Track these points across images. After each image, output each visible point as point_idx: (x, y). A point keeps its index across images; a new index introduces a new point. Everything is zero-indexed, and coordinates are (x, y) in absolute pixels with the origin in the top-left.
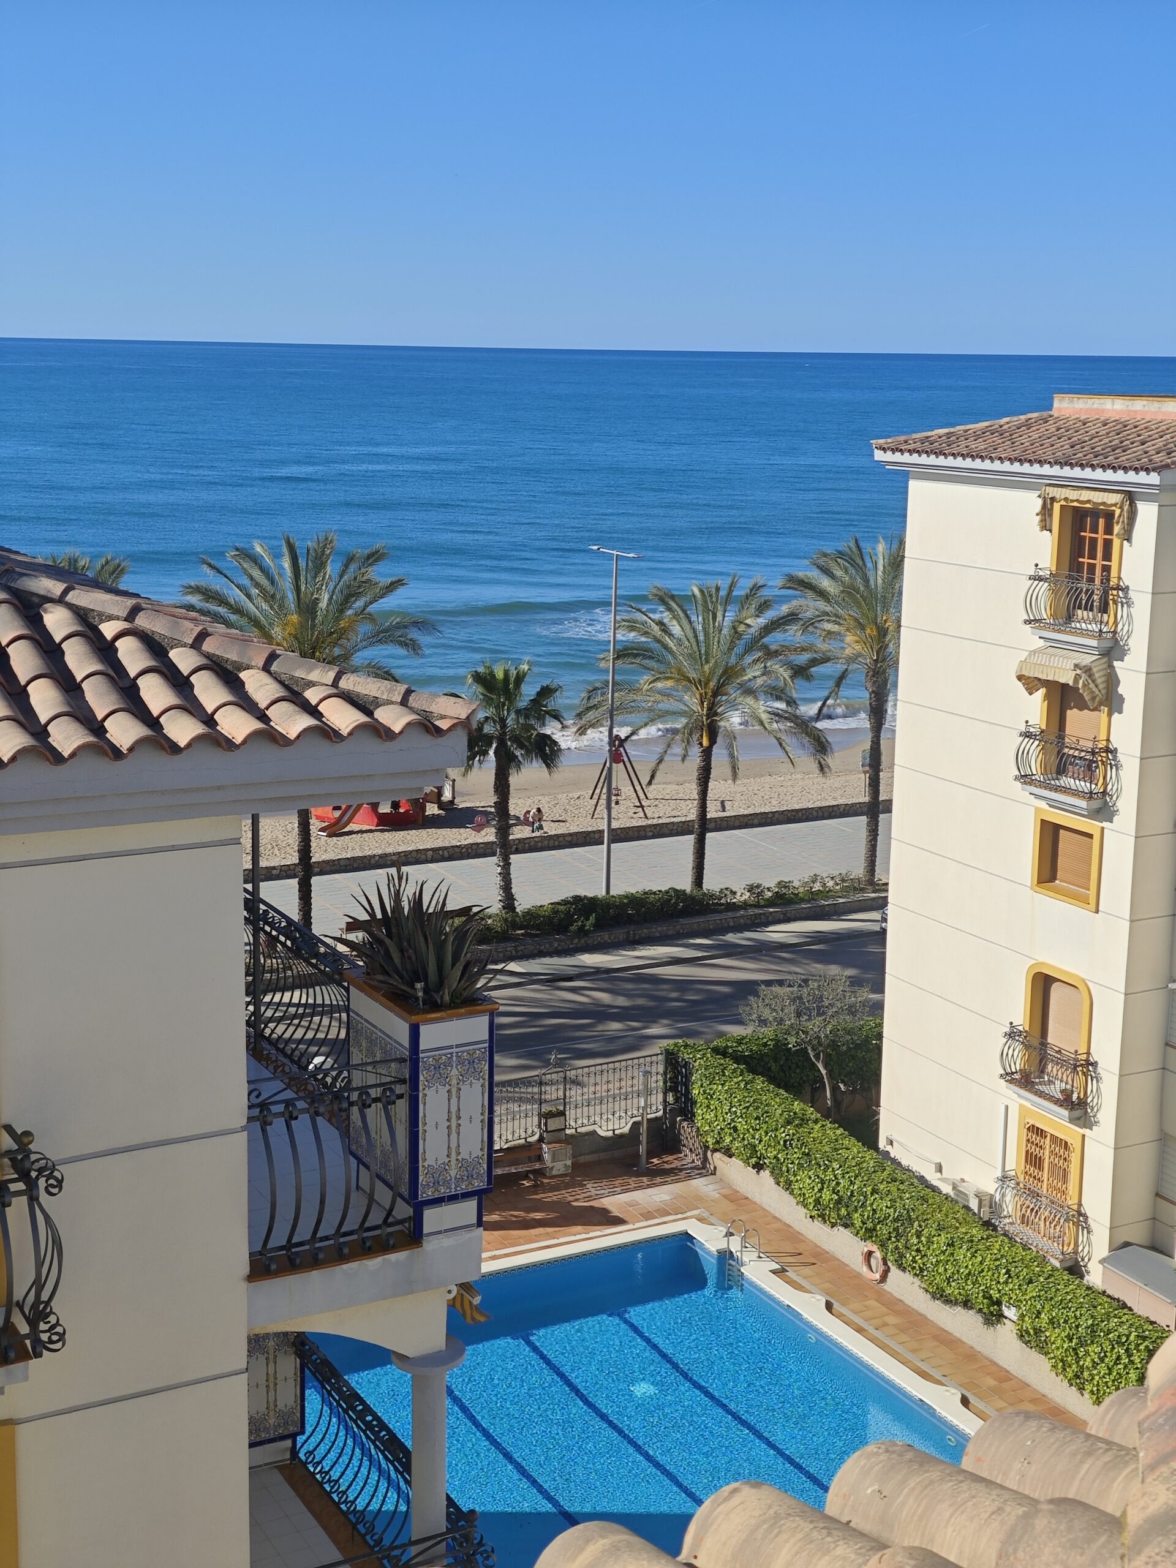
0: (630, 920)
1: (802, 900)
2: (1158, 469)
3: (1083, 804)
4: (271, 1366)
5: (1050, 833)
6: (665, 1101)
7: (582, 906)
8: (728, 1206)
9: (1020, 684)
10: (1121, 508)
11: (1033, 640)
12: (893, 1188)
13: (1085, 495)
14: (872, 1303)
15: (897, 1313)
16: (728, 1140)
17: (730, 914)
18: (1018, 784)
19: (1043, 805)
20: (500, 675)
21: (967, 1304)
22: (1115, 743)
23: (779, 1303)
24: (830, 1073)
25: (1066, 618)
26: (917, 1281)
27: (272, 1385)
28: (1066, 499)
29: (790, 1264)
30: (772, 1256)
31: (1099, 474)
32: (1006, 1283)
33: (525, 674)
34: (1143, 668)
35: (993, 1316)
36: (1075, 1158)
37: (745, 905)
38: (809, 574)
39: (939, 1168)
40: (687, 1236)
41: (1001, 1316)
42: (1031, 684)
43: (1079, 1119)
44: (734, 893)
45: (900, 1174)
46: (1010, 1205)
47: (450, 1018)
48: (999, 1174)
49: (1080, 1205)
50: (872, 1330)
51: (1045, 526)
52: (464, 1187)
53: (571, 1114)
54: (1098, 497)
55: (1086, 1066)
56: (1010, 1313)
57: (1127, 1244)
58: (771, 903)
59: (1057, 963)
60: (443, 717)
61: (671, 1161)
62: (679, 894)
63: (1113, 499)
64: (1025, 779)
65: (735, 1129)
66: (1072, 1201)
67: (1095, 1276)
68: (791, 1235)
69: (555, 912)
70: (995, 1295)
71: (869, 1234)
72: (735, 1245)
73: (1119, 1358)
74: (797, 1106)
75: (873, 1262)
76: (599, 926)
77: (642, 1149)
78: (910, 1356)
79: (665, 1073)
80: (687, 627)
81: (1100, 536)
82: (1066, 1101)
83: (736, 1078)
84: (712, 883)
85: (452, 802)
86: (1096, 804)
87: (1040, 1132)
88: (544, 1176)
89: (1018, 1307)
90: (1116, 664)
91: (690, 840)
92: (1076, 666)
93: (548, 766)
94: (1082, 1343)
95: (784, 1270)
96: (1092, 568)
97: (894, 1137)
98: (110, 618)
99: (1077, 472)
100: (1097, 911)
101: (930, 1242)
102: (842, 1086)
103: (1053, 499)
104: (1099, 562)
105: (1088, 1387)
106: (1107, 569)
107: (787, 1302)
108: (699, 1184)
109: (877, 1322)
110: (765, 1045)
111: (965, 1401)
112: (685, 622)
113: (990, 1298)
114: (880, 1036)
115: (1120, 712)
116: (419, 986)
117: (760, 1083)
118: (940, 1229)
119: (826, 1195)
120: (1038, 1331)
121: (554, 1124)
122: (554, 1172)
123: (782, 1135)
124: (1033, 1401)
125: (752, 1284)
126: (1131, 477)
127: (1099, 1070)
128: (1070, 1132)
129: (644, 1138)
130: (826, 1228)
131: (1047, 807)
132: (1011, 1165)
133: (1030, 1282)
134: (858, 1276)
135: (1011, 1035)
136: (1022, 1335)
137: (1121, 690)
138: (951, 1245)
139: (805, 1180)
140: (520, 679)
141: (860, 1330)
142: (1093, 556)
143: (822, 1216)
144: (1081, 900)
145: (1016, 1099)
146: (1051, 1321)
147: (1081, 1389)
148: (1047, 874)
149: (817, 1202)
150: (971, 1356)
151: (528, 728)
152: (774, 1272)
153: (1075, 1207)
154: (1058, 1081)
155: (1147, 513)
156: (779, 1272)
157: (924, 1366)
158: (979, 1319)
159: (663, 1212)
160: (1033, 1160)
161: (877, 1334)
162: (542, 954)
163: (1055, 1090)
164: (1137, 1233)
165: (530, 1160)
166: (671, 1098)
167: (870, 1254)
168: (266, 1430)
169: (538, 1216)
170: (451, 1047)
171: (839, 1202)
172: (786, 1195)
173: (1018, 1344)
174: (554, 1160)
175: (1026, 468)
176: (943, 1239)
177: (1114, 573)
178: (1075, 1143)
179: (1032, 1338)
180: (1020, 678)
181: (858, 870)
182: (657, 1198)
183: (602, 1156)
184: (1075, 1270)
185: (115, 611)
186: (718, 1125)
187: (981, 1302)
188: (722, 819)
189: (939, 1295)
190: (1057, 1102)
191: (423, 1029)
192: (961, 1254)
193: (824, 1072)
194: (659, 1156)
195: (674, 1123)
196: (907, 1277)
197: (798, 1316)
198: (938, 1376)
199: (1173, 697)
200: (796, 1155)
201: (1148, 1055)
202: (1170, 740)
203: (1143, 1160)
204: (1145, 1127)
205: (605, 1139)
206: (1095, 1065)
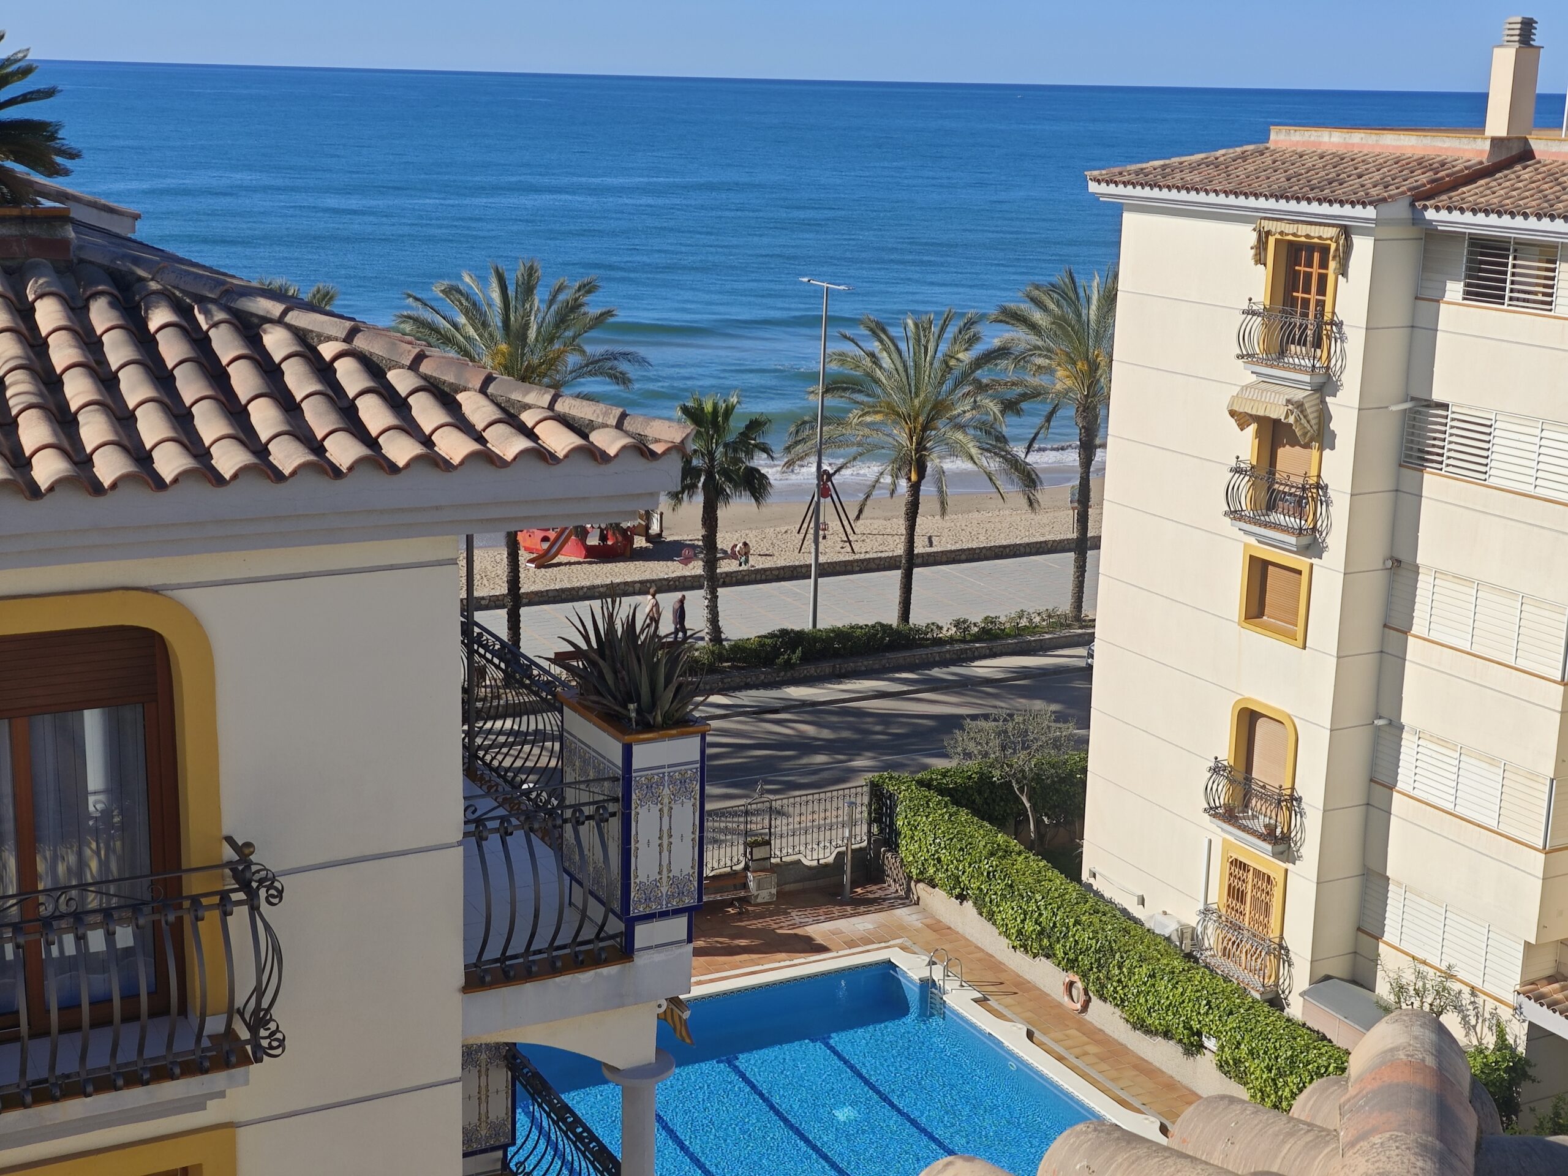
0: (837, 654)
1: (1009, 636)
2: (1375, 203)
3: (1292, 540)
4: (483, 1079)
5: (1259, 569)
6: (869, 831)
7: (788, 639)
8: (930, 935)
9: (1232, 421)
10: (1337, 242)
11: (1245, 375)
12: (1095, 919)
13: (1303, 230)
14: (1072, 1032)
15: (1097, 1042)
16: (931, 871)
17: (936, 649)
18: (1227, 520)
19: (1252, 541)
20: (708, 407)
21: (1167, 1034)
22: (1326, 479)
23: (980, 1031)
24: (1034, 806)
25: (1278, 353)
26: (1118, 1012)
27: (483, 1098)
28: (1281, 233)
29: (992, 993)
30: (973, 984)
31: (1315, 208)
32: (1207, 1013)
33: (733, 407)
34: (1355, 403)
35: (1193, 1047)
36: (1277, 892)
37: (951, 640)
38: (1022, 306)
39: (1142, 901)
40: (889, 965)
41: (1201, 1046)
42: (1242, 419)
43: (1282, 853)
44: (940, 628)
45: (1102, 906)
46: (1212, 938)
47: (662, 739)
48: (1201, 907)
49: (1282, 938)
50: (1072, 1059)
51: (1260, 260)
52: (675, 904)
53: (776, 843)
54: (1314, 231)
55: (1291, 802)
56: (1211, 1043)
57: (1328, 978)
58: (977, 638)
59: (1263, 698)
60: (657, 441)
61: (875, 892)
62: (886, 628)
63: (1329, 233)
64: (1235, 515)
65: (939, 860)
66: (1274, 935)
67: (1296, 1009)
68: (995, 965)
69: (762, 645)
70: (1196, 1026)
71: (1071, 964)
72: (937, 974)
74: (1001, 838)
75: (1074, 992)
76: (805, 659)
77: (846, 879)
78: (1109, 1084)
79: (870, 805)
80: (898, 359)
81: (1315, 271)
82: (1270, 835)
83: (939, 810)
84: (919, 618)
85: (660, 535)
86: (1305, 540)
87: (1244, 867)
88: (749, 903)
89: (1218, 1038)
90: (1328, 399)
91: (897, 575)
92: (1288, 401)
93: (757, 500)
94: (1280, 1074)
95: (985, 999)
96: (1306, 303)
97: (1097, 870)
98: (329, 339)
99: (1293, 205)
100: (1304, 648)
101: (1131, 972)
102: (1045, 819)
103: (1268, 233)
104: (1313, 297)
106: (1321, 304)
107: (988, 1030)
108: (903, 914)
109: (1078, 1051)
110: (970, 777)
111: (1164, 1130)
112: (895, 356)
113: (1190, 1029)
114: (1084, 770)
115: (1333, 448)
116: (631, 706)
117: (964, 815)
118: (1142, 960)
119: (1029, 926)
120: (1237, 1062)
121: (759, 853)
122: (759, 900)
123: (985, 866)
125: (954, 1012)
126: (1347, 210)
127: (1303, 805)
128: (1273, 867)
129: (848, 868)
130: (1028, 959)
131: (1256, 543)
132: (1213, 898)
133: (1231, 1013)
134: (1060, 1005)
135: (1216, 770)
136: (1221, 1065)
137: (1332, 426)
138: (1152, 976)
139: (1008, 911)
140: (729, 411)
141: (1060, 1059)
142: (1307, 290)
143: (1025, 947)
144: (1289, 636)
145: (1220, 834)
146: (1251, 1052)
148: (1255, 610)
149: (1020, 932)
150: (1170, 1085)
151: (737, 461)
152: (976, 1001)
153: (1277, 940)
154: (1262, 816)
155: (1363, 248)
156: (981, 1001)
157: (1123, 1095)
158: (1179, 1049)
159: (868, 941)
160: (1236, 894)
161: (1078, 1062)
162: (748, 686)
163: (1259, 824)
164: (1337, 967)
165: (736, 888)
166: (875, 829)
167: (1071, 984)
168: (479, 1141)
169: (743, 942)
170: (663, 767)
171: (1041, 933)
172: (989, 925)
173: (1218, 1074)
174: (759, 888)
175: (1241, 201)
176: (1145, 970)
177: (1328, 308)
178: (1278, 877)
179: (1231, 1068)
180: (1232, 413)
181: (1065, 606)
182: (861, 927)
183: (807, 885)
184: (1276, 1002)
185: (333, 332)
186: (922, 856)
187: (1180, 1032)
188: (929, 554)
189: (1140, 1025)
190: (1260, 836)
191: (635, 748)
192: (1162, 985)
193: (1028, 805)
194: (862, 886)
195: (877, 854)
196: (1108, 1008)
197: (999, 1044)
198: (1137, 1105)
199: (1386, 434)
200: (999, 886)
201: (1353, 791)
202: (1381, 477)
203: (1346, 893)
204: (1348, 863)
205: (810, 868)
206: (1299, 800)
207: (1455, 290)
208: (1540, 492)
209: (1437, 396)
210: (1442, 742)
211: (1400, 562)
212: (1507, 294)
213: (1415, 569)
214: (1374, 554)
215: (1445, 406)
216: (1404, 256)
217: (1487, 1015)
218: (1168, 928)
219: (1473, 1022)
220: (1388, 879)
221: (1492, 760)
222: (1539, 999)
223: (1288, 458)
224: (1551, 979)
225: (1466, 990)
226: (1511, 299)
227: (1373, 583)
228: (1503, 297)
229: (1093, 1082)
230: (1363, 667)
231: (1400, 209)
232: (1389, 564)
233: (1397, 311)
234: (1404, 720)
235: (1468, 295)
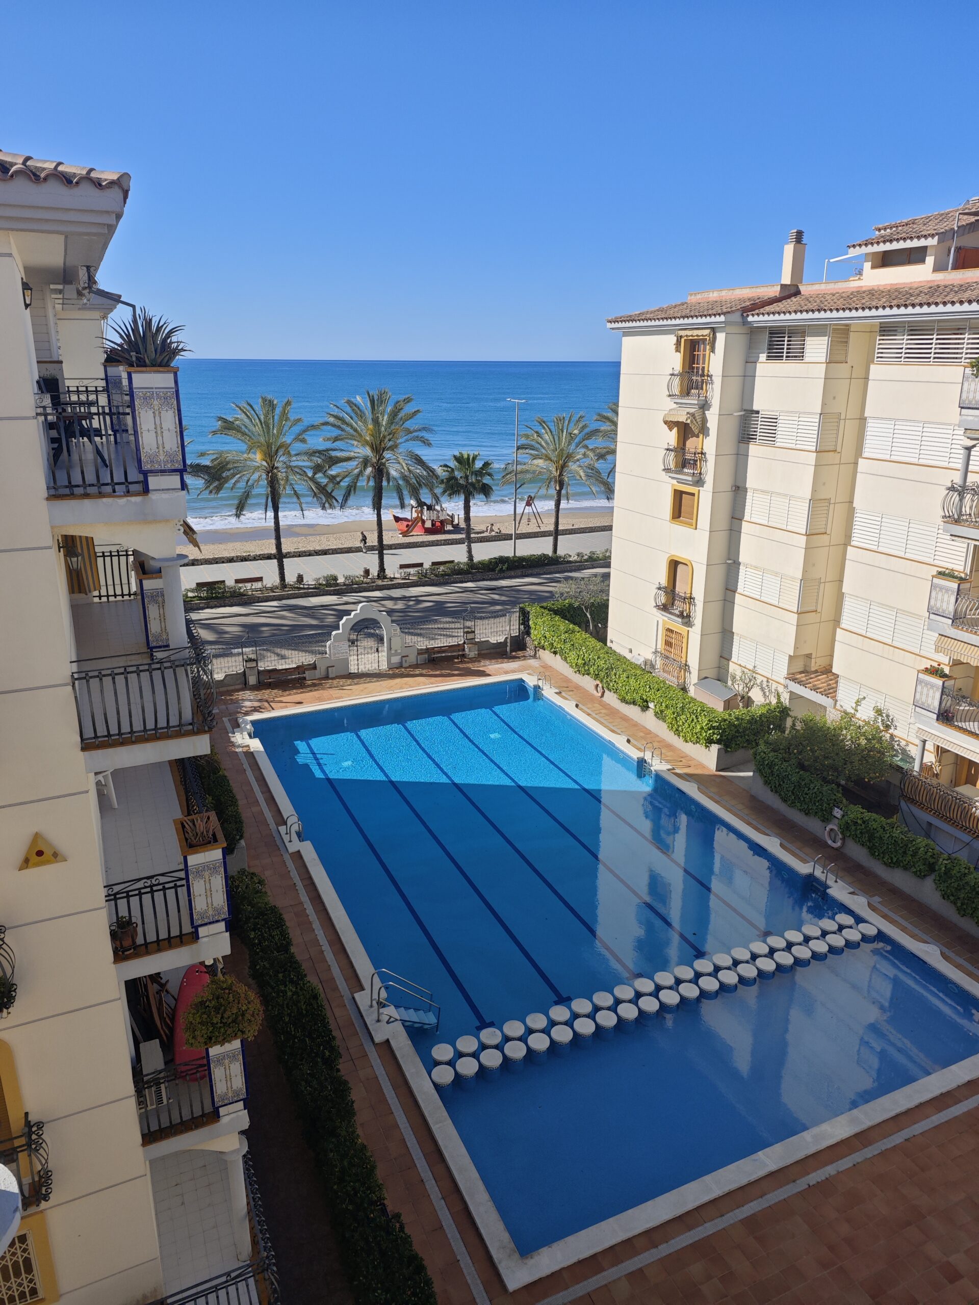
0: (523, 567)
1: (601, 560)
2: (724, 314)
3: (690, 478)
5: (679, 496)
6: (519, 628)
7: (502, 560)
8: (542, 670)
9: (667, 426)
10: (709, 336)
11: (670, 404)
12: (606, 656)
13: (695, 332)
14: (596, 704)
15: (606, 709)
16: (543, 642)
17: (568, 565)
18: (664, 473)
19: (675, 482)
20: (465, 456)
21: (634, 703)
22: (705, 450)
23: (556, 705)
24: (591, 617)
25: (686, 391)
26: (615, 696)
28: (687, 336)
29: (564, 690)
30: (556, 687)
31: (700, 320)
32: (649, 692)
33: (477, 456)
34: (718, 413)
35: (645, 708)
36: (685, 640)
37: (576, 562)
39: (631, 651)
40: (522, 680)
41: (648, 707)
42: (670, 424)
43: (687, 623)
44: (570, 556)
45: (611, 652)
46: (659, 663)
47: (150, 372)
48: (654, 650)
49: (686, 661)
50: (594, 715)
51: (678, 350)
52: (169, 466)
53: (477, 633)
54: (700, 332)
55: (691, 599)
56: (651, 705)
57: (706, 678)
58: (586, 561)
59: (680, 555)
61: (520, 653)
62: (545, 556)
63: (706, 332)
64: (667, 470)
65: (545, 637)
66: (683, 660)
67: (692, 692)
68: (567, 680)
69: (491, 562)
70: (645, 697)
71: (597, 676)
72: (540, 684)
73: (693, 720)
75: (598, 689)
76: (508, 569)
77: (509, 648)
78: (609, 725)
79: (519, 617)
80: (551, 437)
81: (701, 352)
82: (681, 615)
83: (548, 617)
84: (561, 552)
85: (458, 524)
86: (696, 479)
87: (672, 631)
88: (465, 658)
89: (654, 702)
90: (706, 412)
91: (551, 538)
92: (688, 413)
93: (486, 497)
94: (678, 715)
95: (560, 693)
96: (698, 368)
97: (613, 639)
99: (690, 321)
100: (696, 529)
101: (619, 677)
102: (600, 625)
103: (681, 337)
104: (700, 365)
105: (681, 734)
106: (703, 368)
107: (559, 704)
108: (532, 662)
109: (598, 712)
110: (565, 605)
111: (628, 741)
112: (549, 434)
113: (643, 699)
115: (708, 435)
117: (557, 618)
118: (624, 671)
119: (580, 661)
120: (662, 712)
121: (470, 636)
122: (470, 656)
123: (563, 637)
124: (659, 742)
125: (546, 698)
126: (713, 319)
127: (696, 601)
128: (682, 629)
129: (509, 644)
130: (581, 676)
131: (677, 483)
132: (659, 646)
133: (659, 690)
134: (593, 695)
135: (660, 589)
136: (656, 714)
137: (708, 425)
138: (628, 677)
139: (572, 655)
140: (474, 458)
141: (589, 715)
142: (698, 363)
143: (579, 671)
144: (690, 524)
145: (662, 618)
146: (666, 707)
147: (679, 736)
148: (677, 514)
149: (576, 665)
150: (635, 725)
151: (478, 480)
152: (556, 693)
153: (684, 662)
154: (679, 606)
155: (721, 337)
156: (559, 693)
157: (614, 728)
158: (639, 708)
159: (514, 671)
160: (668, 644)
161: (597, 716)
162: (484, 580)
163: (677, 612)
164: (711, 673)
165: (459, 651)
166: (522, 627)
167: (597, 685)
169: (456, 672)
170: (152, 388)
171: (584, 664)
172: (565, 663)
173: (655, 718)
174: (470, 651)
175: (669, 322)
176: (624, 676)
177: (706, 369)
178: (685, 634)
179: (660, 715)
180: (666, 422)
182: (512, 667)
183: (492, 651)
184: (684, 689)
186: (539, 636)
187: (639, 701)
188: (572, 529)
189: (624, 700)
190: (678, 616)
191: (134, 375)
192: (632, 681)
193: (589, 617)
194: (516, 652)
195: (523, 639)
196: (612, 694)
197: (563, 709)
198: (619, 732)
199: (732, 427)
200: (568, 645)
201: (718, 593)
202: (730, 447)
203: (714, 641)
204: (715, 626)
205: (493, 644)
206: (694, 599)
207: (763, 357)
208: (798, 447)
209: (755, 408)
210: (756, 568)
211: (739, 487)
212: (785, 355)
213: (746, 490)
214: (727, 484)
215: (758, 412)
216: (740, 341)
217: (773, 691)
218: (640, 661)
219: (767, 694)
220: (733, 633)
221: (776, 574)
222: (794, 680)
223: (691, 443)
224: (801, 673)
225: (765, 680)
226: (787, 357)
227: (726, 499)
228: (782, 356)
229: (601, 723)
230: (722, 537)
231: (737, 317)
232: (734, 488)
233: (737, 368)
234: (741, 560)
235: (769, 358)
